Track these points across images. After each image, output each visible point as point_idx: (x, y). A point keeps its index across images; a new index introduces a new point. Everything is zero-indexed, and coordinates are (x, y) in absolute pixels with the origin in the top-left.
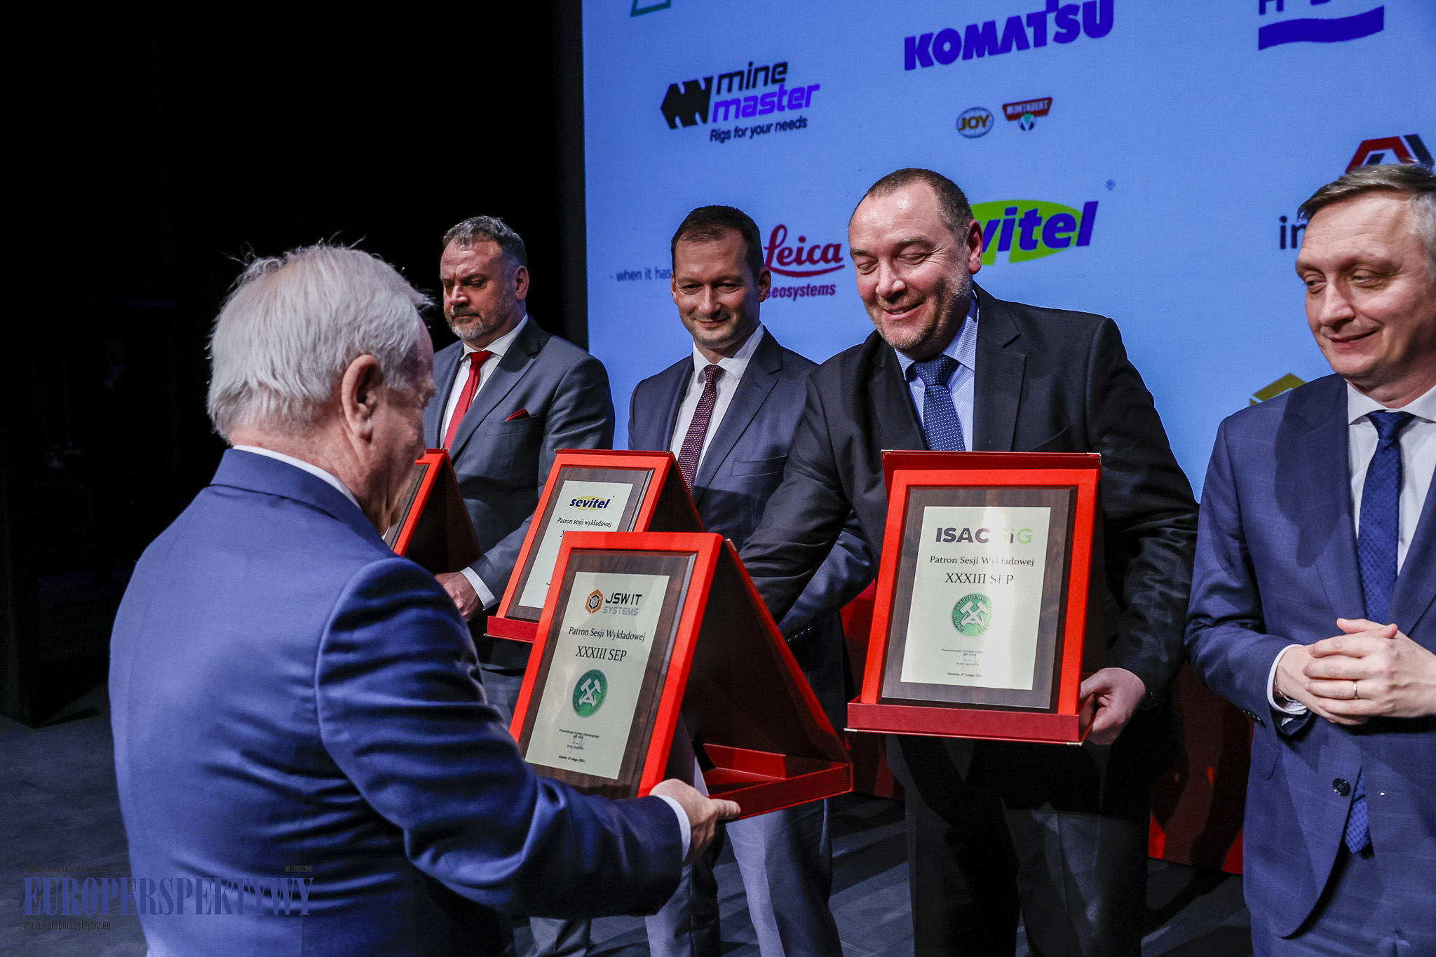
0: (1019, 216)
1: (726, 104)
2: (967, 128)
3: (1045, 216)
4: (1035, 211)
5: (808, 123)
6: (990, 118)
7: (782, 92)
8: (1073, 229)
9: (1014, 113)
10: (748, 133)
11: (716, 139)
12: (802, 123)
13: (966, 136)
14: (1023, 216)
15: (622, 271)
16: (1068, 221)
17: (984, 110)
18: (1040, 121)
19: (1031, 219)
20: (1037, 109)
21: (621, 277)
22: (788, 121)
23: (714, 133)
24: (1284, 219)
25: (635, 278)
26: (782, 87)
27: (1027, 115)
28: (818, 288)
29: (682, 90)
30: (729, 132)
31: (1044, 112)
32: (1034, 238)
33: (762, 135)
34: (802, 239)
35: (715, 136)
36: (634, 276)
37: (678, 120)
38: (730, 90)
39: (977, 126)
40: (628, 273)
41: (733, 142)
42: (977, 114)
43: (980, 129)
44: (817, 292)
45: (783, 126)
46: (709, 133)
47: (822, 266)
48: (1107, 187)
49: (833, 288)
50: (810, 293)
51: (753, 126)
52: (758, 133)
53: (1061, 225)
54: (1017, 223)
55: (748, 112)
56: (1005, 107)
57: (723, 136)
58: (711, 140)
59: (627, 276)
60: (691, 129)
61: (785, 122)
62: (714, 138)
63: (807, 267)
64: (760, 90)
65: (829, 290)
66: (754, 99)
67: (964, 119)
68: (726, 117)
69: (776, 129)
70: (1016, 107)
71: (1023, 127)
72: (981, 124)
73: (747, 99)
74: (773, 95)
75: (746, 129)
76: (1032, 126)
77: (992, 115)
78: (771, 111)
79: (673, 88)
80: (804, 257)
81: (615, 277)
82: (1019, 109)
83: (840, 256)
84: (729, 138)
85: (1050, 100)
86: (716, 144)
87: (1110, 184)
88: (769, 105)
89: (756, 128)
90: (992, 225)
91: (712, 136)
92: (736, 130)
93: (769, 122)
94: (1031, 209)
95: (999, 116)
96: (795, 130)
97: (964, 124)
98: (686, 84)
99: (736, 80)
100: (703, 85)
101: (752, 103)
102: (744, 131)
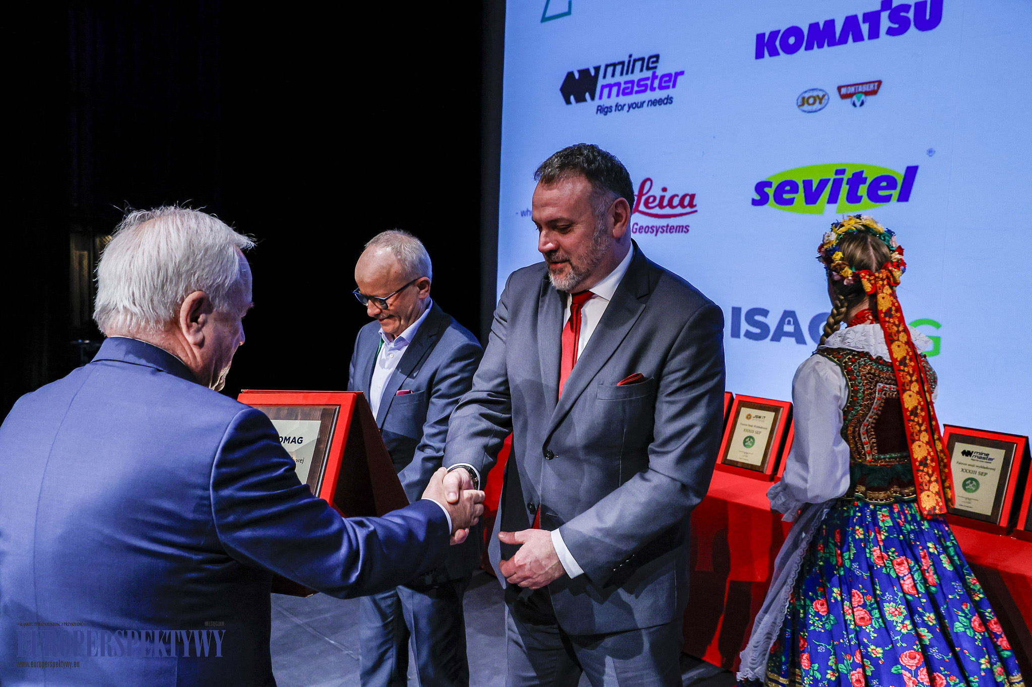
0: (848, 175)
1: (610, 86)
2: (806, 105)
3: (870, 177)
4: (862, 172)
5: (674, 100)
6: (826, 97)
7: (654, 77)
8: (895, 188)
9: (847, 93)
10: (626, 108)
11: (600, 112)
12: (669, 100)
13: (804, 111)
14: (850, 176)
16: (891, 182)
17: (821, 90)
18: (869, 99)
19: (858, 179)
20: (868, 90)
22: (658, 99)
23: (600, 108)
26: (654, 73)
27: (860, 94)
28: (675, 228)
29: (577, 76)
30: (611, 107)
31: (874, 92)
32: (859, 194)
33: (636, 109)
34: (664, 190)
35: (600, 110)
37: (572, 98)
38: (613, 75)
39: (814, 103)
41: (613, 115)
42: (815, 94)
43: (817, 106)
44: (674, 230)
45: (654, 103)
46: (596, 108)
47: (679, 210)
48: (927, 154)
49: (687, 227)
50: (668, 231)
51: (630, 103)
52: (634, 108)
53: (884, 184)
54: (845, 182)
55: (627, 90)
56: (839, 88)
57: (606, 110)
58: (597, 113)
60: (582, 105)
61: (655, 100)
62: (599, 112)
63: (667, 211)
64: (637, 76)
65: (684, 229)
66: (632, 82)
67: (803, 98)
68: (609, 96)
69: (648, 105)
70: (849, 88)
71: (854, 105)
72: (818, 101)
73: (626, 83)
74: (647, 79)
75: (625, 105)
76: (862, 104)
77: (828, 95)
78: (645, 91)
79: (570, 75)
80: (665, 203)
81: (520, 214)
82: (852, 90)
83: (694, 204)
84: (611, 111)
85: (880, 82)
86: (601, 116)
87: (931, 152)
88: (643, 85)
89: (632, 104)
90: (823, 183)
91: (598, 110)
92: (617, 106)
93: (642, 100)
94: (858, 170)
95: (834, 95)
96: (663, 105)
97: (803, 101)
98: (580, 72)
99: (619, 68)
100: (593, 73)
101: (630, 85)
102: (622, 108)
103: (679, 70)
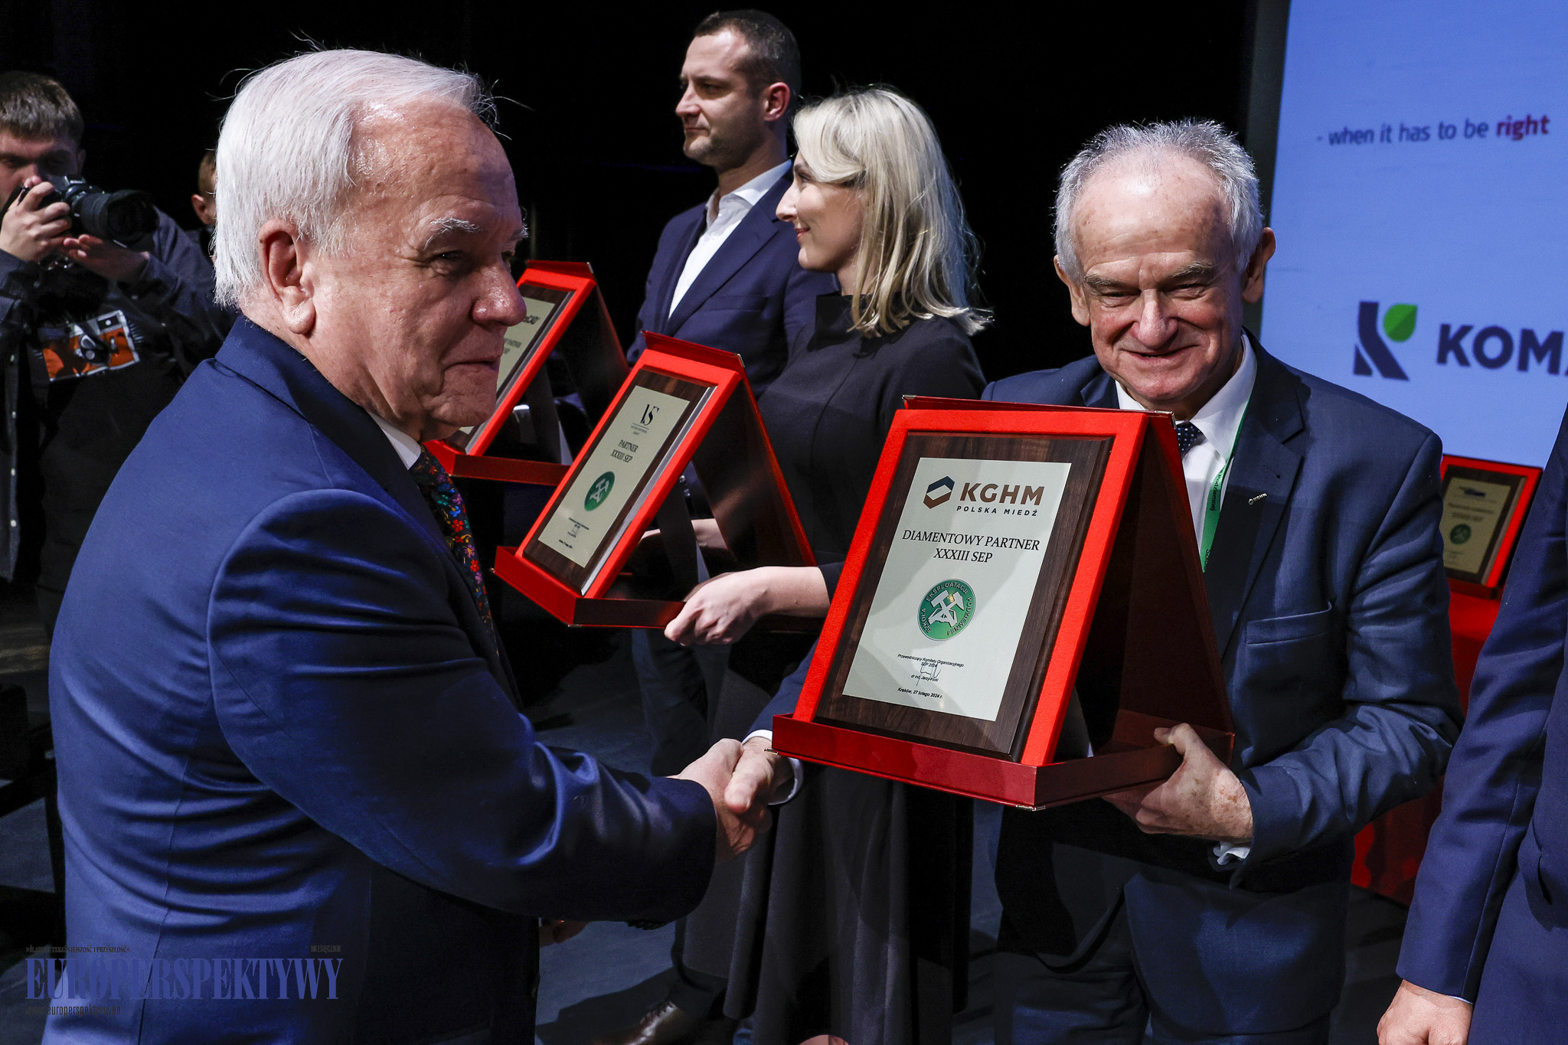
15: (1340, 129)
21: (1336, 139)
25: (1362, 140)
36: (1359, 137)
40: (1350, 133)
59: (1348, 137)
81: (1326, 139)
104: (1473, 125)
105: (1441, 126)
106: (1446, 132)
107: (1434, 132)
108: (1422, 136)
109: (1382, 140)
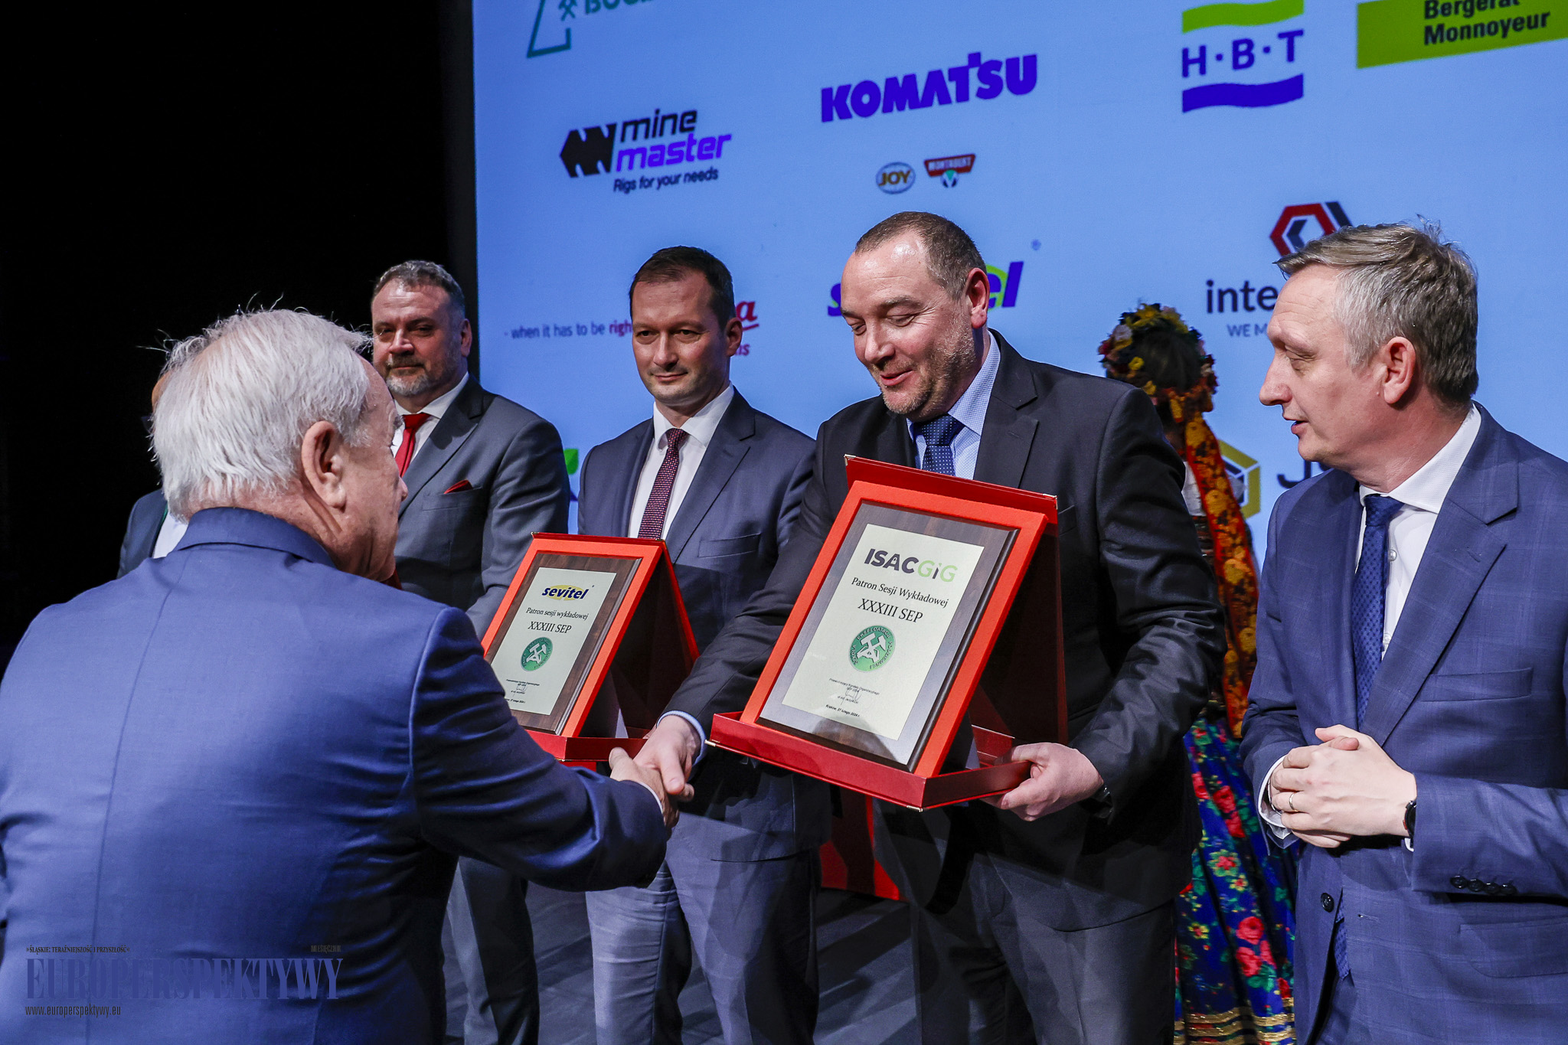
1: (631, 153)
2: (888, 183)
5: (720, 174)
6: (911, 174)
7: (692, 141)
8: (998, 290)
9: (936, 169)
10: (655, 184)
11: (620, 189)
12: (713, 174)
13: (887, 192)
15: (518, 328)
16: (994, 281)
17: (905, 165)
18: (963, 178)
20: (960, 166)
21: (516, 334)
22: (698, 172)
23: (618, 183)
24: (1210, 283)
25: (532, 335)
26: (691, 136)
27: (950, 172)
29: (583, 136)
30: (634, 182)
31: (967, 169)
33: (670, 185)
35: (619, 186)
36: (530, 333)
37: (578, 169)
38: (635, 138)
39: (897, 182)
40: (525, 330)
41: (638, 193)
42: (898, 169)
43: (901, 185)
45: (693, 177)
46: (613, 182)
48: (1032, 247)
49: (747, 348)
51: (660, 177)
52: (666, 184)
55: (655, 159)
56: (926, 163)
57: (627, 186)
58: (615, 190)
59: (523, 333)
60: (593, 178)
61: (695, 173)
62: (617, 189)
64: (667, 139)
65: (743, 350)
66: (661, 148)
67: (884, 175)
68: (631, 167)
69: (685, 180)
70: (938, 163)
71: (945, 184)
72: (902, 180)
73: (653, 148)
74: (682, 144)
75: (653, 180)
76: (954, 183)
77: (913, 171)
78: (679, 161)
79: (573, 135)
81: (510, 335)
82: (941, 165)
83: (755, 313)
84: (634, 188)
85: (973, 157)
86: (620, 194)
87: (1036, 244)
88: (677, 154)
89: (663, 179)
91: (616, 186)
92: (642, 180)
93: (677, 173)
95: (920, 171)
96: (705, 181)
97: (884, 179)
98: (588, 131)
99: (642, 128)
100: (606, 132)
101: (658, 152)
102: (650, 182)
103: (724, 133)
104: (596, 327)
105: (578, 326)
106: (581, 330)
107: (574, 330)
108: (568, 333)
109: (544, 335)
